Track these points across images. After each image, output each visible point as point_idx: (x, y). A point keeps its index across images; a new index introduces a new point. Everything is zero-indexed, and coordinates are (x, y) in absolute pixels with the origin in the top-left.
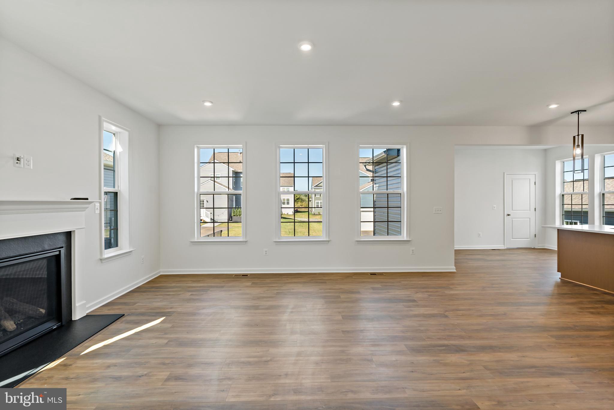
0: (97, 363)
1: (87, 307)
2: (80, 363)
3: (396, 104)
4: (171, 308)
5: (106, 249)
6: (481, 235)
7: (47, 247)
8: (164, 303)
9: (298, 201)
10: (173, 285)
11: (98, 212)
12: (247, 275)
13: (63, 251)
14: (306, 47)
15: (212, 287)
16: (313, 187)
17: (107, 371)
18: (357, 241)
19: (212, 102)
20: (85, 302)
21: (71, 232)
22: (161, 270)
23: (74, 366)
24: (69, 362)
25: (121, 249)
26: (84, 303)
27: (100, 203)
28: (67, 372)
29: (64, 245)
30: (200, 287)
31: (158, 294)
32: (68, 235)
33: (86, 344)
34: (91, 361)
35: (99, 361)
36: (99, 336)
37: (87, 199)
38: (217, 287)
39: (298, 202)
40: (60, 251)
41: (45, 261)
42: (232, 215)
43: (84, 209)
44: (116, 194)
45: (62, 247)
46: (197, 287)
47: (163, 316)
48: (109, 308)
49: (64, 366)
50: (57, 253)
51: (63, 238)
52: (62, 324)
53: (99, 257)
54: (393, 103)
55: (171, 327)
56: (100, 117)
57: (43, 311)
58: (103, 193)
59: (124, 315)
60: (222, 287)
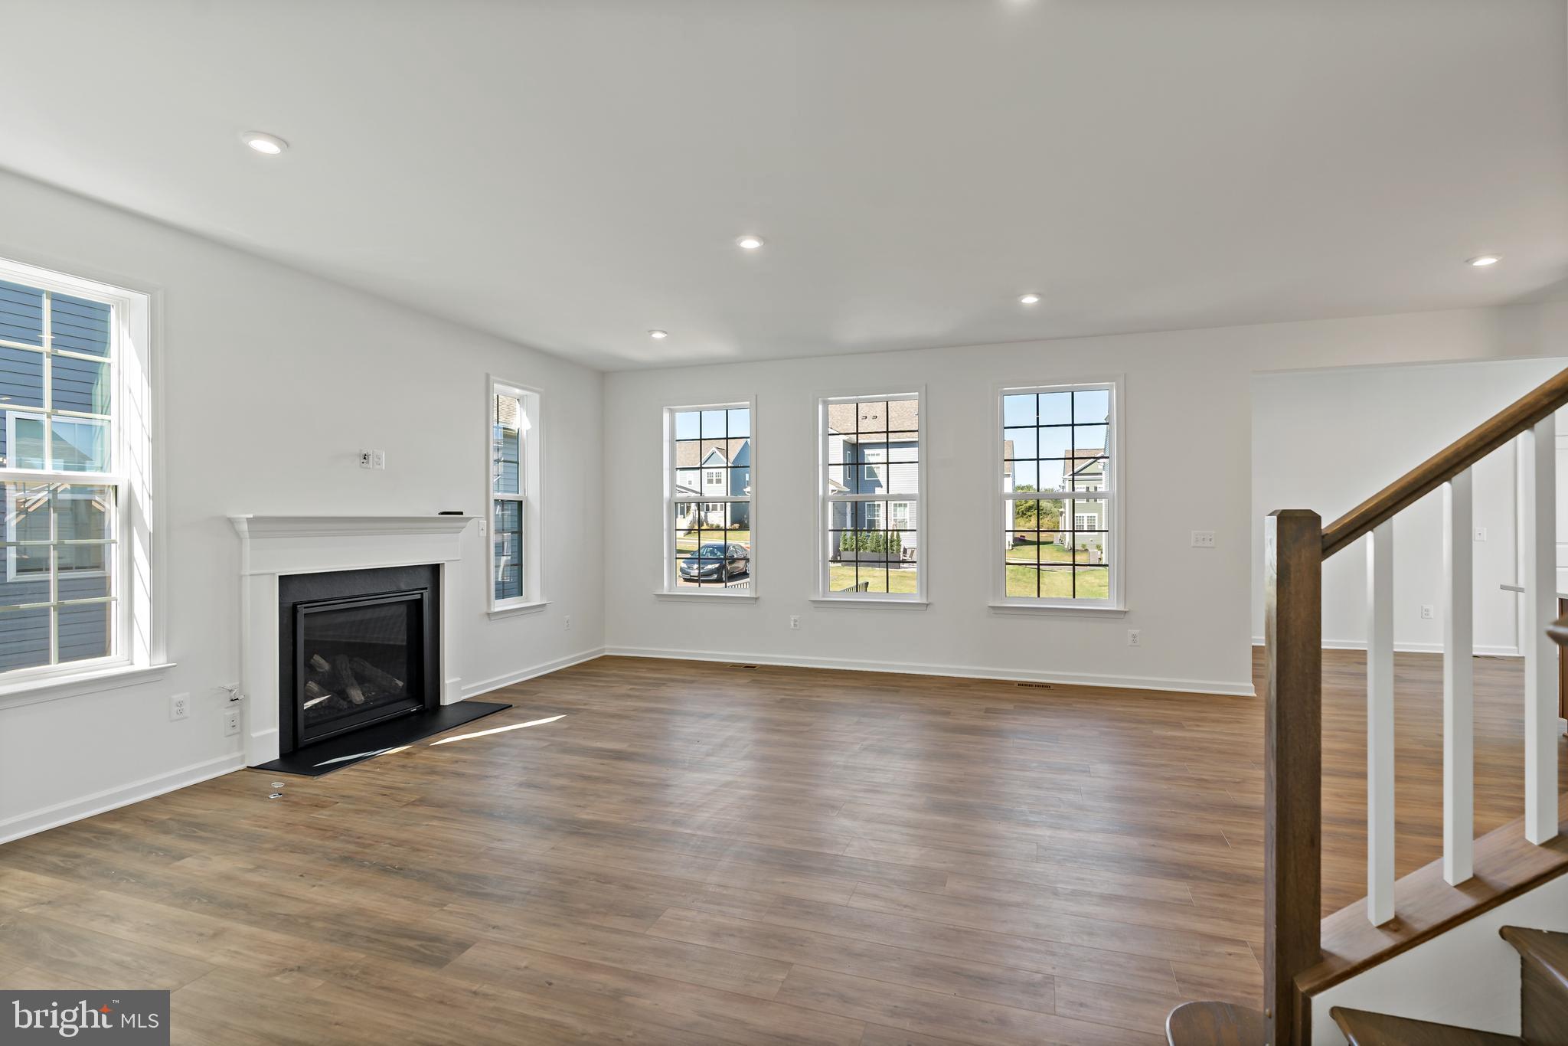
0: (445, 756)
1: (463, 689)
2: (426, 753)
3: (1030, 300)
4: (585, 704)
5: (497, 597)
6: (1432, 614)
7: (403, 587)
8: (580, 697)
9: (1029, 513)
10: (615, 672)
11: (483, 534)
12: (754, 667)
13: (426, 594)
14: (750, 244)
15: (673, 680)
16: (1066, 476)
17: (453, 766)
18: (993, 608)
19: (665, 332)
20: (459, 679)
21: (439, 564)
22: (606, 646)
23: (417, 755)
24: (413, 750)
25: (527, 600)
26: (457, 682)
27: (488, 519)
28: (406, 760)
29: (427, 586)
30: (655, 679)
31: (579, 683)
32: (435, 570)
33: (442, 734)
34: (439, 754)
35: (448, 755)
36: (464, 728)
37: (461, 513)
38: (683, 681)
39: (1030, 516)
40: (422, 594)
41: (403, 609)
42: (841, 549)
43: (460, 529)
44: (520, 503)
45: (426, 589)
46: (650, 678)
47: (563, 714)
48: (497, 695)
49: (407, 754)
50: (418, 597)
51: (426, 575)
52: (424, 707)
53: (485, 610)
54: (1022, 299)
55: (567, 729)
56: (488, 376)
57: (400, 684)
58: (492, 503)
59: (511, 706)
60: (692, 682)
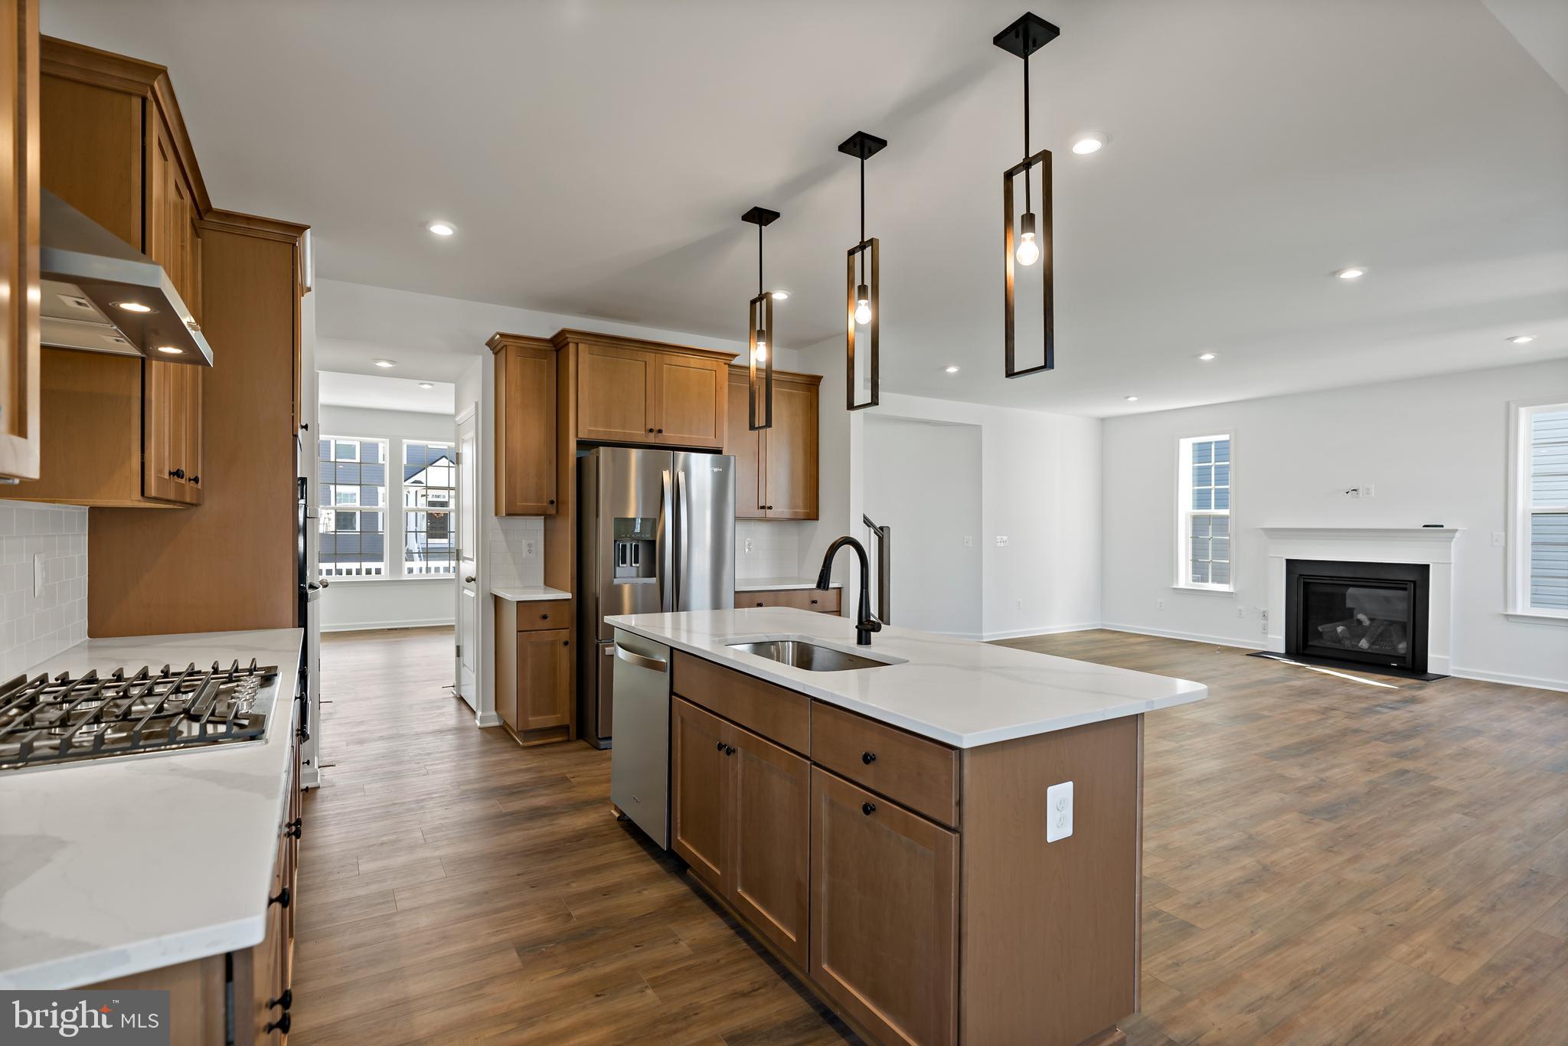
11: (1499, 544)
20: (1447, 658)
21: (1426, 565)
26: (1443, 659)
27: (1508, 531)
29: (1416, 579)
37: (1442, 526)
45: (1413, 582)
53: (1500, 611)
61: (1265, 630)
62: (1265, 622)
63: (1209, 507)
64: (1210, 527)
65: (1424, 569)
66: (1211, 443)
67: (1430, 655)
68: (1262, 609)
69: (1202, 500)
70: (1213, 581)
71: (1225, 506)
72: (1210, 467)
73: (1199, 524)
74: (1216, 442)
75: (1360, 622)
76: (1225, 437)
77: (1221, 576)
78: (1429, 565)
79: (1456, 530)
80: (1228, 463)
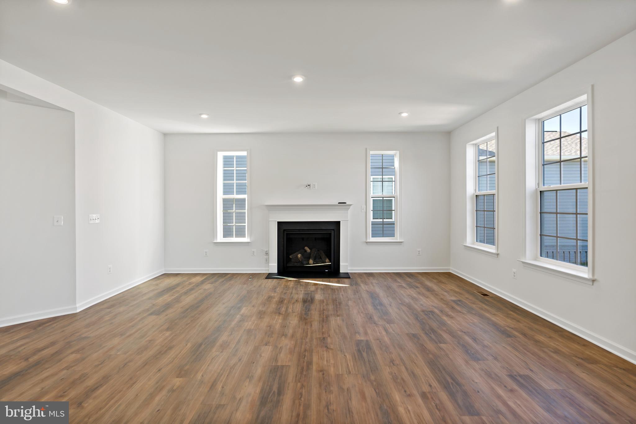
61: (267, 261)
62: (268, 257)
63: (232, 193)
64: (234, 205)
65: (338, 223)
66: (234, 156)
67: (341, 264)
68: (266, 250)
69: (227, 189)
70: (236, 237)
71: (244, 193)
72: (233, 170)
73: (227, 203)
74: (236, 156)
75: (306, 251)
76: (244, 153)
77: (240, 232)
78: (340, 222)
79: (351, 205)
80: (246, 168)
